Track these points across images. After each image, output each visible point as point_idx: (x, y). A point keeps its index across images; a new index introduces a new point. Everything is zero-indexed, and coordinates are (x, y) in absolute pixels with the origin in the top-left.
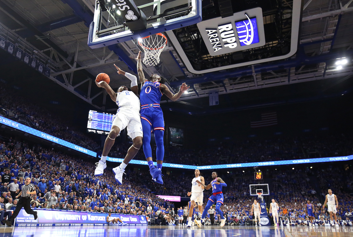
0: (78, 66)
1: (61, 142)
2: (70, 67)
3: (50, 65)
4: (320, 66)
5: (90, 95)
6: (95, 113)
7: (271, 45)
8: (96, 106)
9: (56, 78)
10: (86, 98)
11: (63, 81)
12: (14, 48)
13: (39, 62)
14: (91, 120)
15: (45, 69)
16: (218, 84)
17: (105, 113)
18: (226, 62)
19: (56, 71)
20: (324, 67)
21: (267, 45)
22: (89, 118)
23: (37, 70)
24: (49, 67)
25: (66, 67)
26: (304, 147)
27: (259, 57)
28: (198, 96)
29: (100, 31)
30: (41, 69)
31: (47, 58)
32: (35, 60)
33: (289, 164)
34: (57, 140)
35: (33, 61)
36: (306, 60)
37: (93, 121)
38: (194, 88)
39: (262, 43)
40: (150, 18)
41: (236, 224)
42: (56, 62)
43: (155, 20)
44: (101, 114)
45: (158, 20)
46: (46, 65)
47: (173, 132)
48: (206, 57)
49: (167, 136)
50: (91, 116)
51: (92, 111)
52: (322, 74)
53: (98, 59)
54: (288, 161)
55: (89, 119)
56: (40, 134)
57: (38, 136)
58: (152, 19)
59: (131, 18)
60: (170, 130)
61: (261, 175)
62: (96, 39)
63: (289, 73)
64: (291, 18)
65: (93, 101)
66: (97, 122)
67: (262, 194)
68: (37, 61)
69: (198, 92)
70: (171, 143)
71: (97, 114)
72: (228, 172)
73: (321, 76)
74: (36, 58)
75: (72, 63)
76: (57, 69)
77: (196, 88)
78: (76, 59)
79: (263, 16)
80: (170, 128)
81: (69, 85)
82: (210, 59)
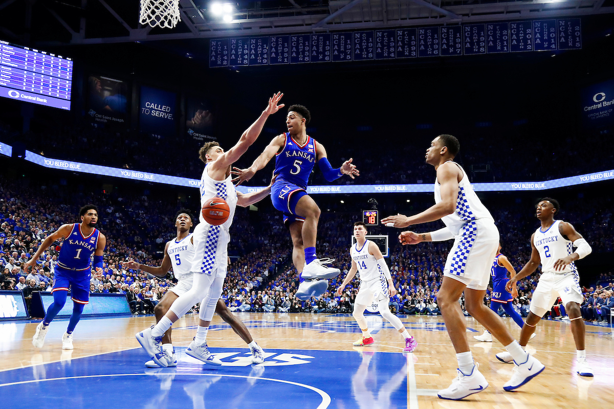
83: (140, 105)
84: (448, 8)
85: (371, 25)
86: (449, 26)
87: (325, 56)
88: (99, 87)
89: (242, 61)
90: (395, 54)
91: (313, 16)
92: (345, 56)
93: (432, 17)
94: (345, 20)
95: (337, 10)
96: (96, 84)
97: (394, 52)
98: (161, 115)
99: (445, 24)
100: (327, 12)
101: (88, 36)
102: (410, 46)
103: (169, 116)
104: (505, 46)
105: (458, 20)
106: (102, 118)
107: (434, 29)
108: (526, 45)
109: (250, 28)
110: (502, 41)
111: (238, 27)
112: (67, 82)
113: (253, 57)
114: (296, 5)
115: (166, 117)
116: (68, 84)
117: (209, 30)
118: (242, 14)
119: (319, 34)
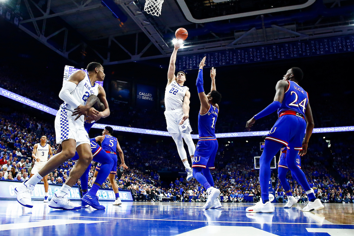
0: (51, 12)
2: (42, 13)
3: (18, 11)
5: (65, 47)
6: (72, 69)
10: (62, 52)
11: (34, 31)
14: (67, 77)
18: (232, 10)
22: (64, 75)
30: (8, 17)
48: (208, 3)
50: (67, 72)
51: (68, 66)
53: (76, 4)
55: (64, 77)
65: (69, 55)
70: (162, 106)
72: (229, 142)
75: (44, 8)
78: (49, 4)
81: (41, 35)
82: (213, 6)
83: (137, 94)
84: (300, 32)
85: (258, 44)
86: (302, 41)
87: (233, 62)
88: (116, 86)
89: (189, 67)
90: (272, 58)
91: (226, 41)
92: (245, 61)
93: (292, 37)
94: (244, 42)
95: (239, 37)
96: (115, 84)
97: (272, 57)
98: (147, 98)
99: (299, 40)
100: (234, 39)
101: (111, 61)
102: (280, 53)
103: (151, 99)
104: (335, 50)
105: (307, 38)
106: (117, 102)
107: (294, 43)
108: (347, 48)
109: (193, 50)
110: (333, 47)
112: (101, 84)
113: (195, 65)
114: (217, 37)
115: (149, 99)
118: (188, 43)
119: (230, 50)
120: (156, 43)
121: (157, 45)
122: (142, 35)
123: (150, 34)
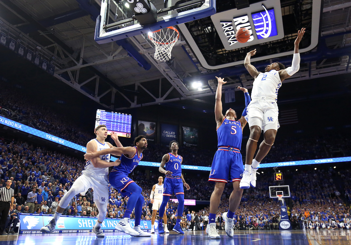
0: (84, 62)
1: (67, 143)
2: (76, 64)
3: (54, 62)
4: (342, 60)
5: (97, 93)
6: (103, 112)
7: (291, 38)
8: (104, 105)
9: (61, 75)
10: (94, 97)
11: (68, 79)
12: (15, 44)
13: (43, 59)
14: (99, 120)
15: (49, 67)
16: (234, 80)
17: (114, 113)
18: (242, 57)
19: (61, 69)
20: (347, 60)
21: (286, 38)
22: (97, 117)
23: (40, 67)
24: (53, 64)
25: (72, 64)
26: (327, 146)
27: (278, 51)
28: (213, 93)
29: (108, 25)
30: (44, 67)
31: (51, 54)
32: (38, 57)
33: (310, 163)
34: (63, 141)
35: (37, 58)
36: (328, 53)
37: (101, 121)
38: (208, 85)
39: (281, 35)
40: (161, 10)
41: (255, 228)
42: (61, 58)
43: (165, 13)
44: (109, 113)
45: (170, 12)
46: (50, 62)
47: (187, 131)
48: (221, 52)
49: (180, 136)
50: (99, 116)
51: (100, 110)
52: (345, 68)
53: (106, 55)
54: (310, 161)
55: (97, 119)
56: (45, 135)
57: (42, 137)
58: (163, 12)
59: (141, 11)
60: (184, 129)
61: (281, 176)
62: (103, 34)
63: (310, 68)
64: (311, 9)
65: (100, 100)
66: (106, 122)
67: (283, 196)
68: (40, 58)
69: (212, 88)
70: (185, 143)
71: (105, 113)
73: (344, 70)
74: (39, 54)
75: (78, 59)
76: (62, 66)
77: (211, 84)
78: (82, 56)
79: (282, 7)
80: (183, 127)
81: (75, 82)
82: (225, 53)
83: (161, 132)
98: (170, 136)
101: (138, 103)
111: (204, 92)
112: (129, 125)
115: (173, 137)
116: (130, 126)
117: (191, 95)
118: (206, 86)
120: (177, 87)
121: (178, 89)
122: (164, 80)
123: (172, 79)
